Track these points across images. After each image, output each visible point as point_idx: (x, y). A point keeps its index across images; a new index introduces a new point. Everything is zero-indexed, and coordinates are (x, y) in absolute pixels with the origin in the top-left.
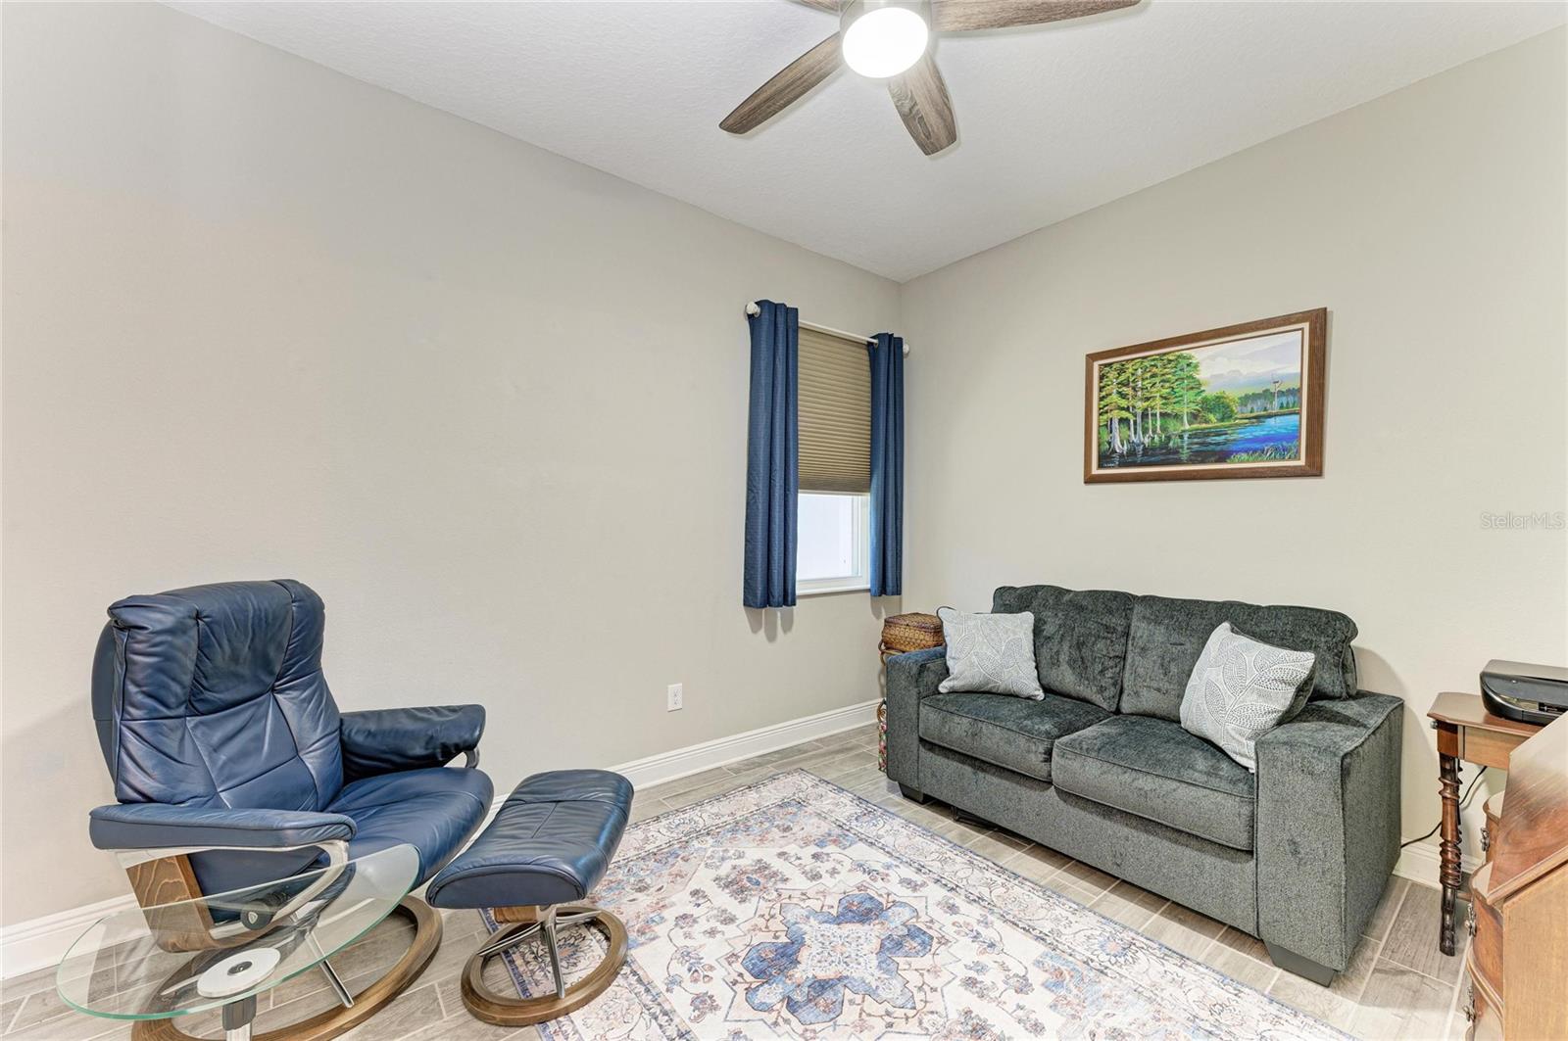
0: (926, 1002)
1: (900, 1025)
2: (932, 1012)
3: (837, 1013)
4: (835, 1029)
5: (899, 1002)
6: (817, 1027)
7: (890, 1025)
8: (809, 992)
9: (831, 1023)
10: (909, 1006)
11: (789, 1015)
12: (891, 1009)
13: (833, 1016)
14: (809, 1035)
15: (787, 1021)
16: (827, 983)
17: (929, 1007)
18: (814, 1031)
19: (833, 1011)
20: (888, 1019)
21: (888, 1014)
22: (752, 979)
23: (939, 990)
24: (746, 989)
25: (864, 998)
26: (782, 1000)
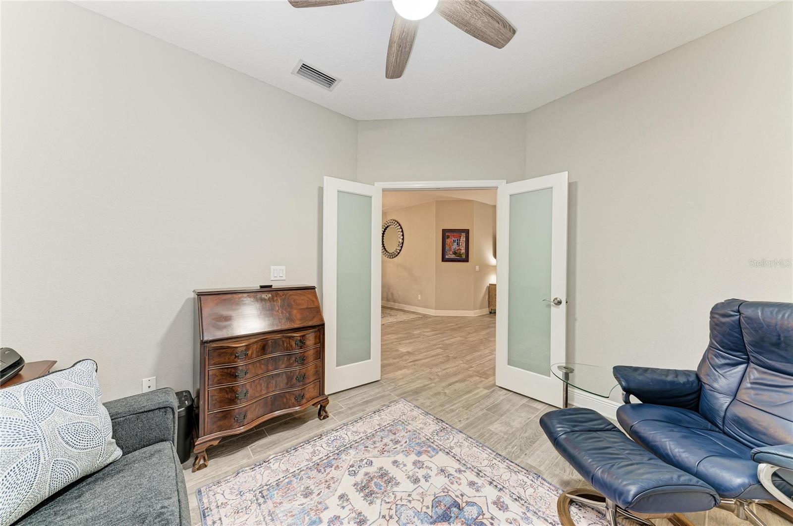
0: (390, 509)
1: (405, 495)
2: (388, 503)
3: (434, 501)
4: (435, 493)
5: (404, 508)
6: (442, 494)
7: (409, 495)
8: (450, 513)
9: (436, 496)
10: (399, 506)
11: (457, 499)
12: (408, 504)
13: (436, 499)
14: (446, 491)
15: (457, 496)
16: (442, 519)
17: (388, 506)
18: (444, 492)
19: (436, 503)
20: (410, 498)
21: (410, 501)
22: (483, 521)
23: (381, 517)
24: (484, 514)
25: (422, 510)
26: (463, 508)
